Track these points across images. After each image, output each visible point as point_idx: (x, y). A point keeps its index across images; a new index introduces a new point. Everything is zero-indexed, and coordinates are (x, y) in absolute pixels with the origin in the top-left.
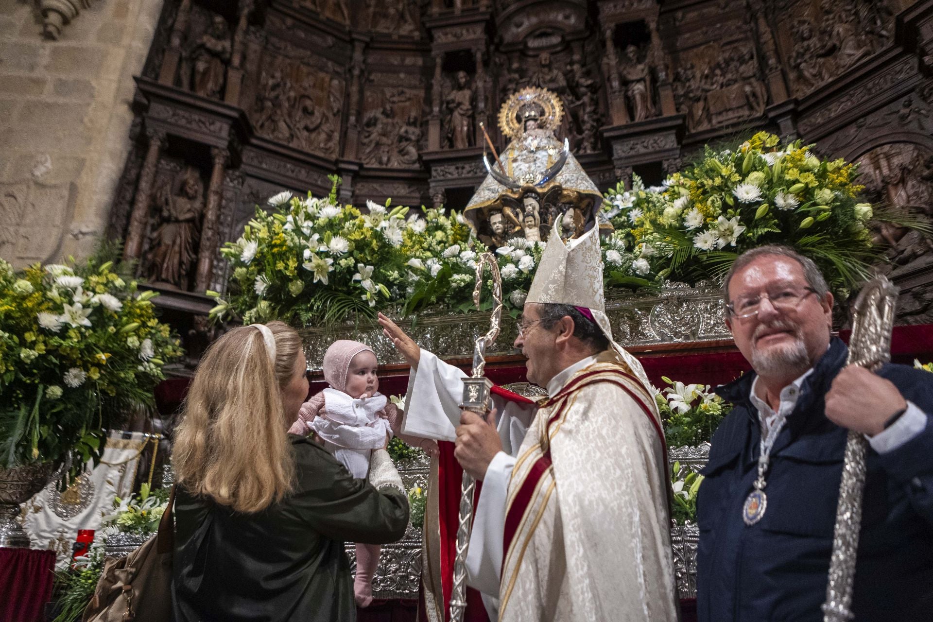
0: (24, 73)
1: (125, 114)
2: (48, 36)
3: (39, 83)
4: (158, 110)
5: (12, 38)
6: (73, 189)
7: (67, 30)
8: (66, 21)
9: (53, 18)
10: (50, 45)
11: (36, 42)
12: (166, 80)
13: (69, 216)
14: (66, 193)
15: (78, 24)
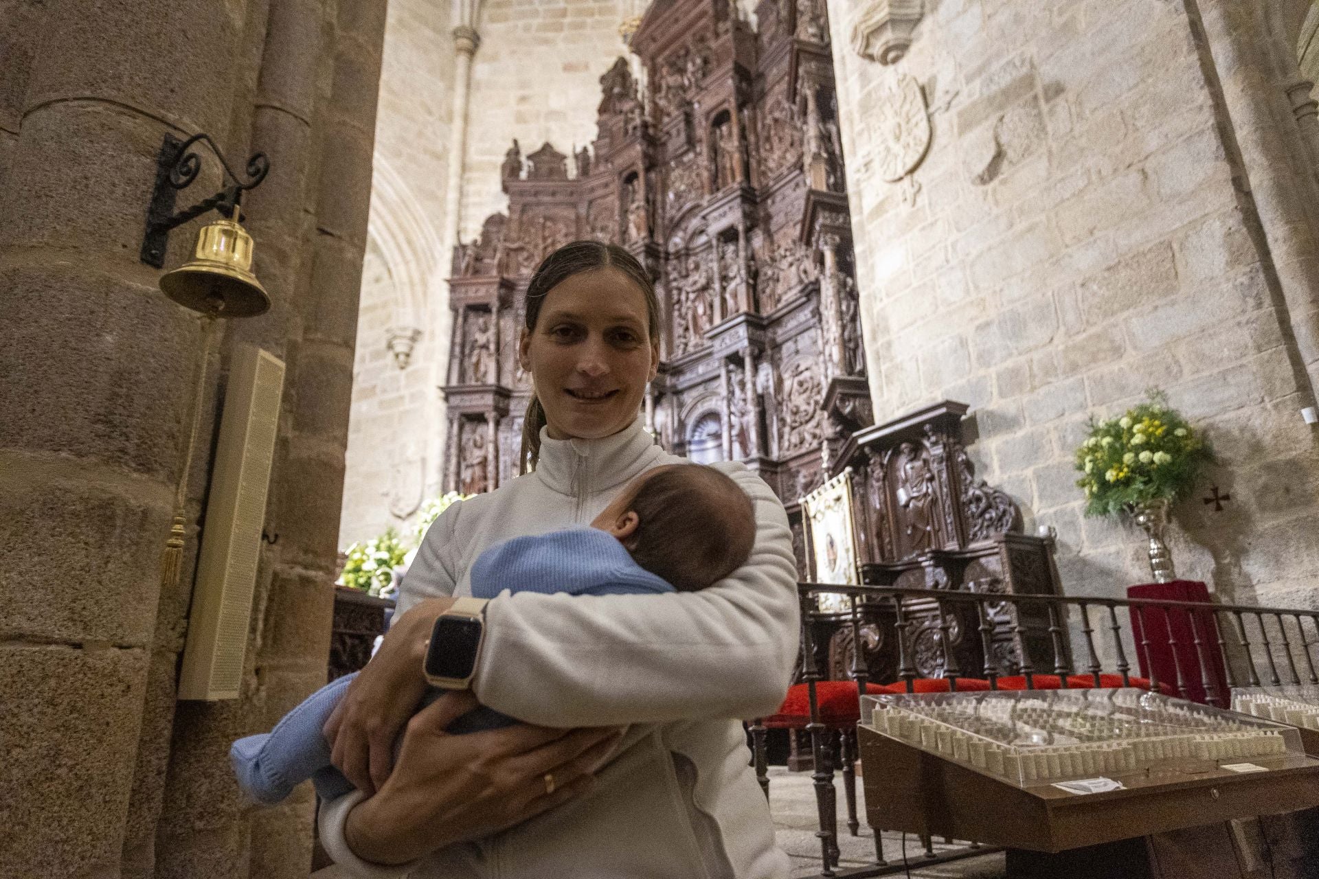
0: (394, 395)
1: (442, 406)
2: (402, 368)
3: (402, 398)
4: (455, 400)
5: (388, 374)
6: (424, 461)
7: (411, 360)
8: (408, 355)
9: (402, 358)
10: (404, 372)
11: (398, 372)
12: (454, 382)
13: (424, 475)
14: (419, 464)
15: (415, 354)
